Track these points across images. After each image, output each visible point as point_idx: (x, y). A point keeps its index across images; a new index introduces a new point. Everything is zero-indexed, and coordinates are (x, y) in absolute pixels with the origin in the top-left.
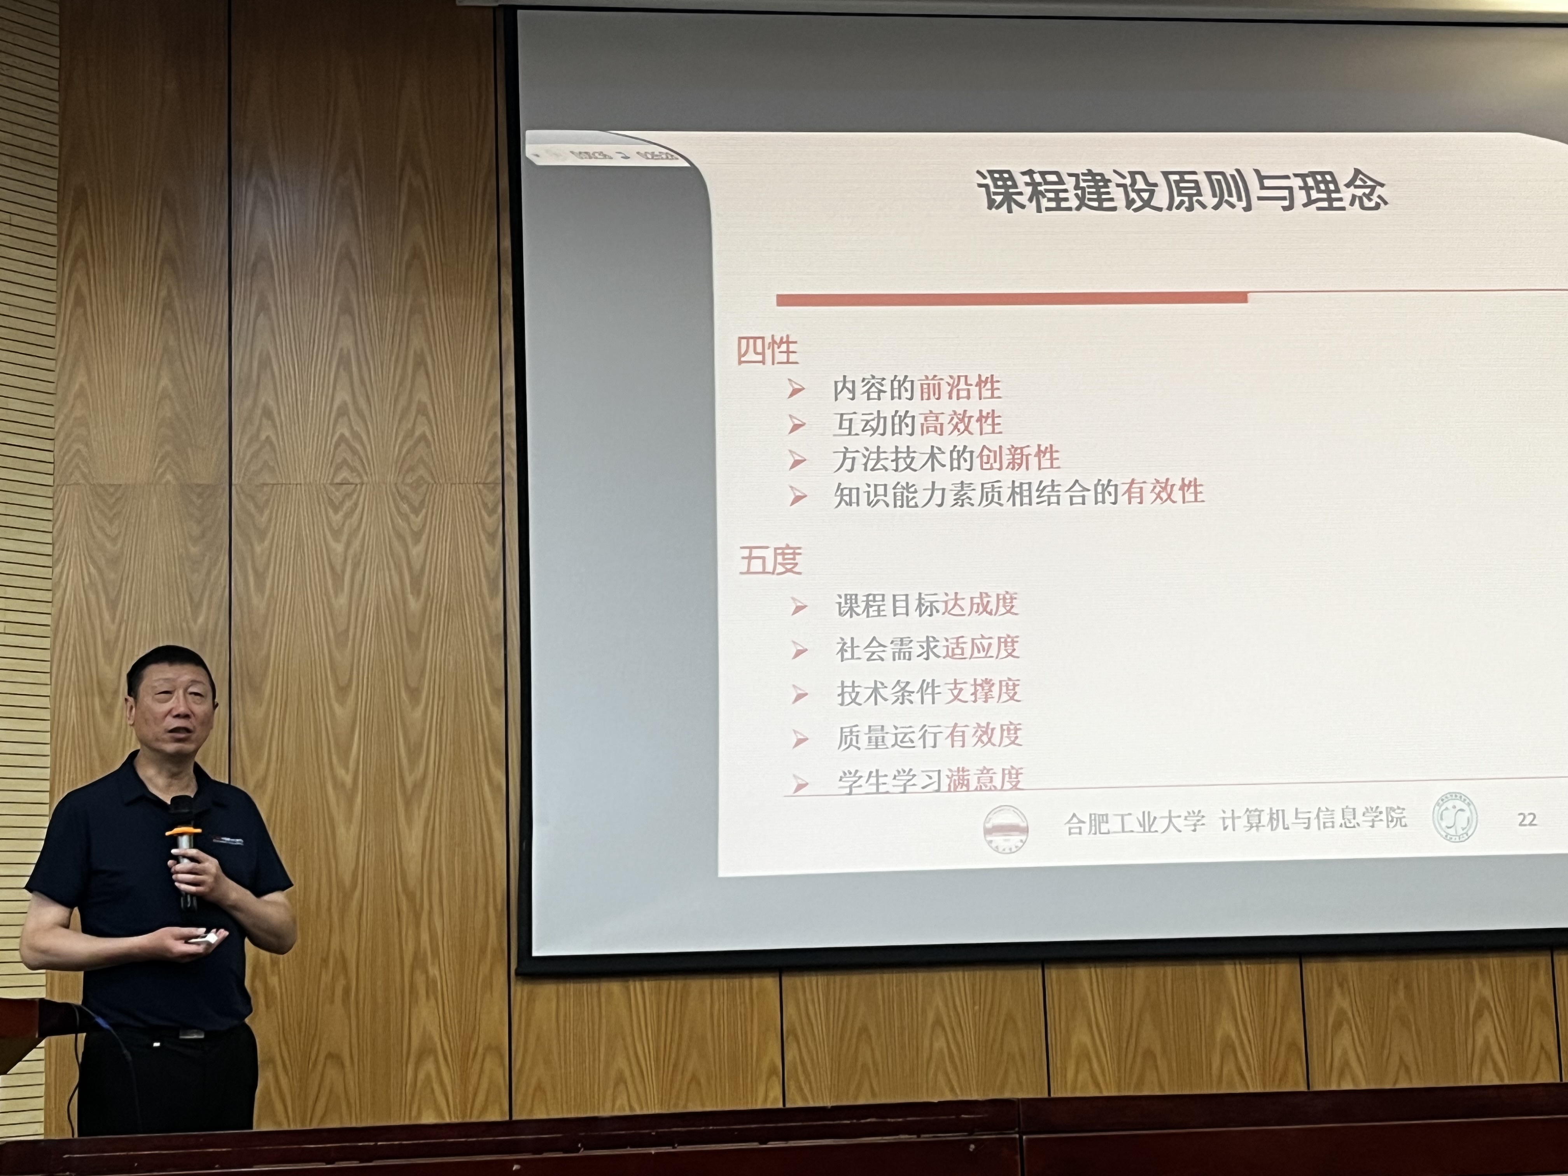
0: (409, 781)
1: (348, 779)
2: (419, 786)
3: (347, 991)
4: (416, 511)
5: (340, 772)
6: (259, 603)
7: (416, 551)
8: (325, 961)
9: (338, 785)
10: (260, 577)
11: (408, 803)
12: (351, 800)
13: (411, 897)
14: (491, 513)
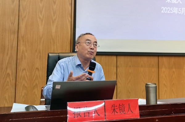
0: (53, 19)
1: (42, 17)
2: (55, 20)
3: (40, 56)
5: (40, 16)
8: (36, 51)
9: (40, 18)
11: (53, 22)
12: (42, 21)
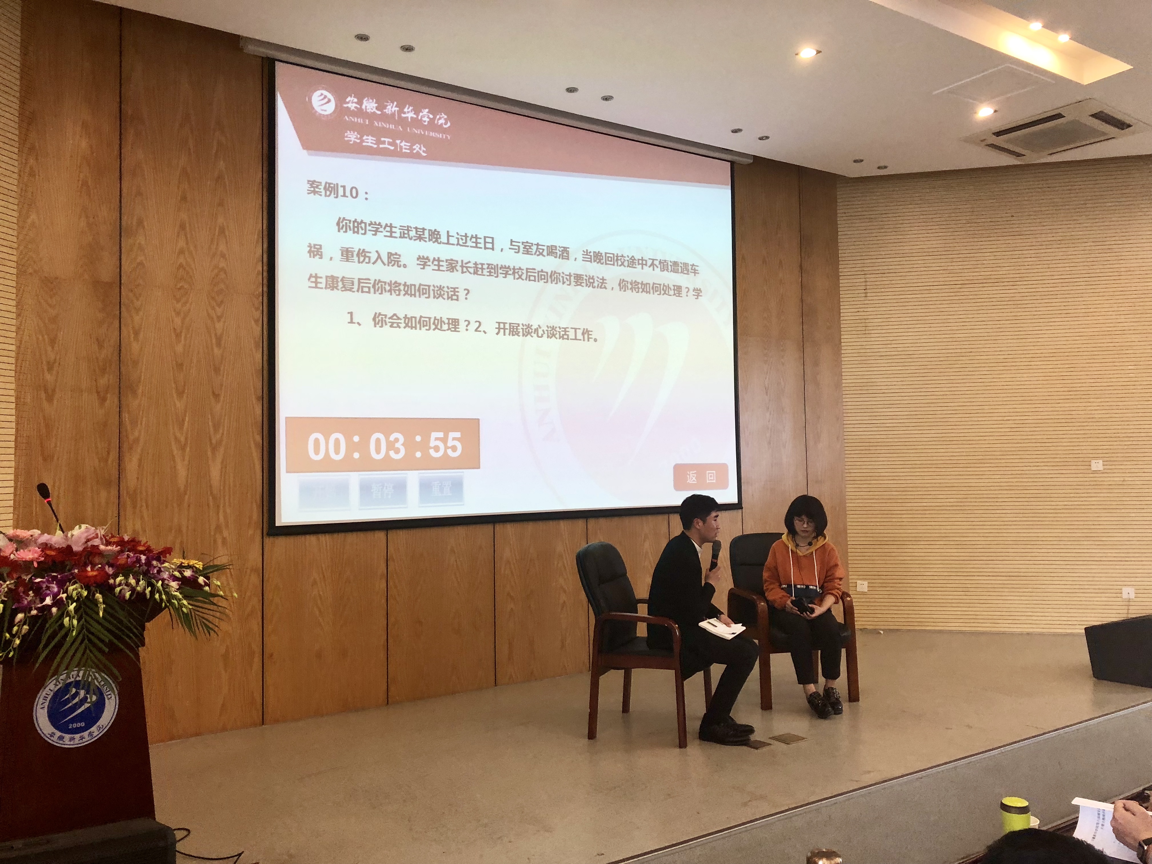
4: (219, 305)
6: (135, 347)
7: (219, 326)
10: (136, 333)
13: (214, 498)
14: (257, 309)
